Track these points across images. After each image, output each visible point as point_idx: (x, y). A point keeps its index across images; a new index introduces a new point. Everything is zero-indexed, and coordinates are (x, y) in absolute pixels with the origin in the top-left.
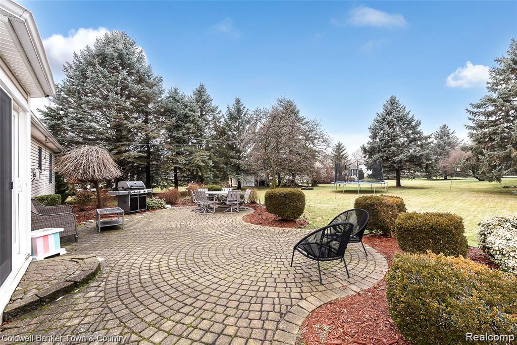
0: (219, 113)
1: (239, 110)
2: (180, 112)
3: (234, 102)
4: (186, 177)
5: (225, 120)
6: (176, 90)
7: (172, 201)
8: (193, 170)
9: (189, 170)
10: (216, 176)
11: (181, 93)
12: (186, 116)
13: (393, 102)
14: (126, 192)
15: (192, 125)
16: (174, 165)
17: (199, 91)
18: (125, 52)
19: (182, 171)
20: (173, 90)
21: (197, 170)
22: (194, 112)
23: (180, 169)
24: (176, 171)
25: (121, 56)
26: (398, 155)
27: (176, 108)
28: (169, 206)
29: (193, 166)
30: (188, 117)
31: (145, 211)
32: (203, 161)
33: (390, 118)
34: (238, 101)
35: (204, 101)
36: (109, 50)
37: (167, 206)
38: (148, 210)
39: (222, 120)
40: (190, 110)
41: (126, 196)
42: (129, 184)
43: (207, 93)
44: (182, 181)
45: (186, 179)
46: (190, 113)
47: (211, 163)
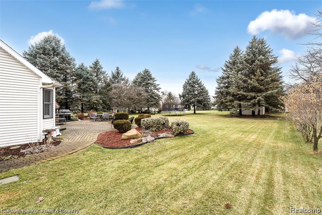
0: (107, 75)
1: (118, 73)
2: (85, 76)
3: (116, 69)
4: (88, 108)
5: (110, 78)
6: (82, 65)
7: (81, 118)
8: (92, 105)
9: (89, 105)
10: (104, 108)
11: (85, 66)
12: (88, 78)
13: (193, 74)
14: (63, 114)
15: (91, 83)
16: (82, 102)
17: (96, 63)
18: (56, 47)
19: (85, 105)
20: (81, 64)
21: (93, 105)
22: (92, 76)
23: (84, 104)
24: (82, 105)
25: (53, 49)
26: (192, 99)
27: (82, 74)
28: (80, 120)
29: (91, 103)
30: (89, 78)
31: (70, 121)
32: (97, 100)
33: (190, 81)
34: (118, 69)
35: (98, 68)
36: (48, 47)
37: (79, 120)
38: (71, 121)
39: (109, 78)
40: (90, 75)
41: (63, 115)
42: (64, 110)
43: (100, 64)
44: (86, 110)
45: (88, 109)
46: (90, 77)
47: (101, 101)
